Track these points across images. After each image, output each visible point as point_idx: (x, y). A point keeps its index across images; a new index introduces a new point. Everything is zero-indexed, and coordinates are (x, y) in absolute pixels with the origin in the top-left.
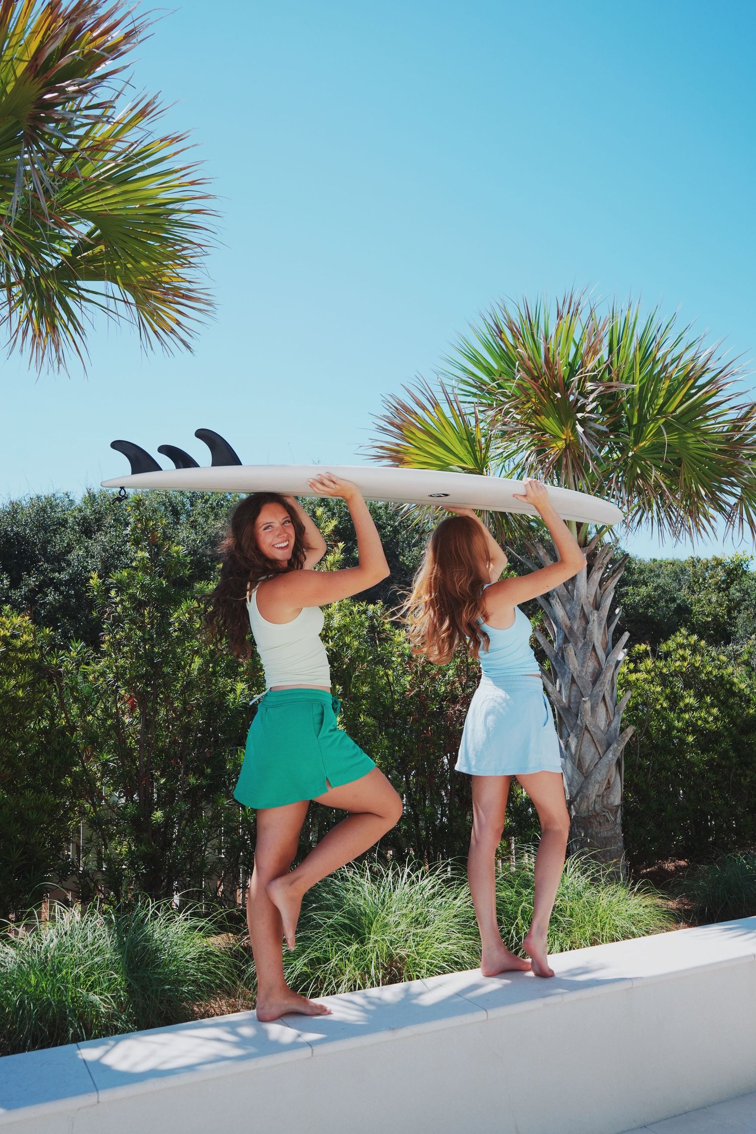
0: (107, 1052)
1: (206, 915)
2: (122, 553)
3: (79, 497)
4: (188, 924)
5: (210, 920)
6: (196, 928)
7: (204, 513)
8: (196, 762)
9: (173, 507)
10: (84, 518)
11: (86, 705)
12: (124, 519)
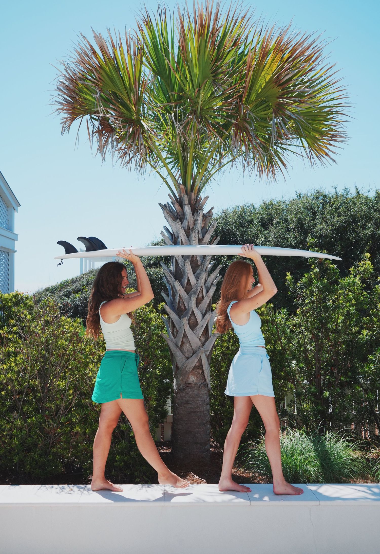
0: (318, 488)
1: (354, 441)
2: (285, 238)
3: (257, 206)
4: (345, 444)
5: (355, 444)
6: (349, 446)
7: (331, 212)
8: (343, 369)
9: (313, 210)
10: (262, 218)
11: (289, 340)
12: (285, 218)
